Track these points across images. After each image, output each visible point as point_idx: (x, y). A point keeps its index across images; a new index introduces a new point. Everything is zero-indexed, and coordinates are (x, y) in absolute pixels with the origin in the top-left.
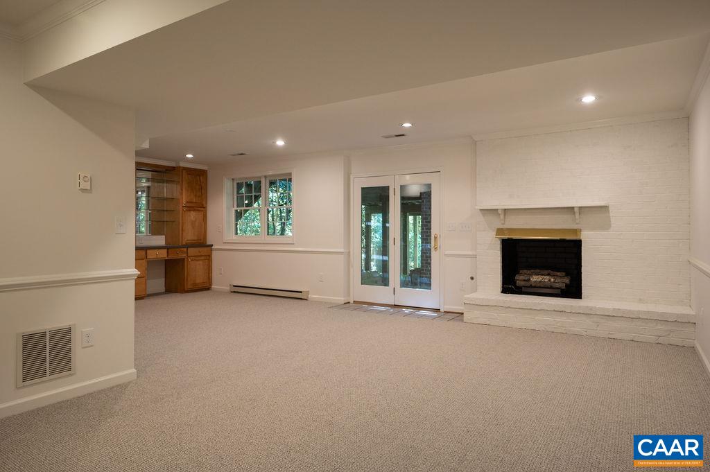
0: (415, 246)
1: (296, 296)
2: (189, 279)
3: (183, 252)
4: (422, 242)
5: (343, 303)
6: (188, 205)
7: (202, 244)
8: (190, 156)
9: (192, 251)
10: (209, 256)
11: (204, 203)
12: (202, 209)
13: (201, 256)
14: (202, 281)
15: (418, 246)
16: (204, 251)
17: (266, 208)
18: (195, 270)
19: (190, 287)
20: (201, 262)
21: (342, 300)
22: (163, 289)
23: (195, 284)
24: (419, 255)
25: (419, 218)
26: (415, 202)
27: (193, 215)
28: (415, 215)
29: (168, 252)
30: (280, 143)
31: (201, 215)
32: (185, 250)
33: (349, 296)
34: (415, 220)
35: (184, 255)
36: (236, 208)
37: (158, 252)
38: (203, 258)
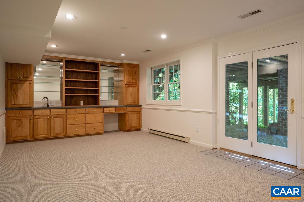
0: (274, 108)
1: (181, 140)
2: (128, 124)
3: (124, 110)
4: (278, 105)
5: (212, 149)
6: (128, 83)
7: (136, 105)
8: (123, 55)
9: (129, 109)
10: (140, 112)
11: (137, 83)
12: (137, 86)
13: (135, 112)
14: (135, 125)
15: (276, 107)
16: (136, 109)
17: (167, 84)
18: (131, 119)
19: (128, 128)
20: (135, 115)
21: (211, 146)
22: (117, 129)
23: (131, 127)
24: (276, 112)
25: (276, 90)
26: (274, 79)
27: (131, 89)
28: (273, 88)
29: (115, 109)
30: (164, 36)
31: (136, 89)
32: (125, 108)
33: (216, 143)
34: (274, 91)
35: (125, 111)
36: (153, 85)
37: (109, 109)
38: (136, 113)
